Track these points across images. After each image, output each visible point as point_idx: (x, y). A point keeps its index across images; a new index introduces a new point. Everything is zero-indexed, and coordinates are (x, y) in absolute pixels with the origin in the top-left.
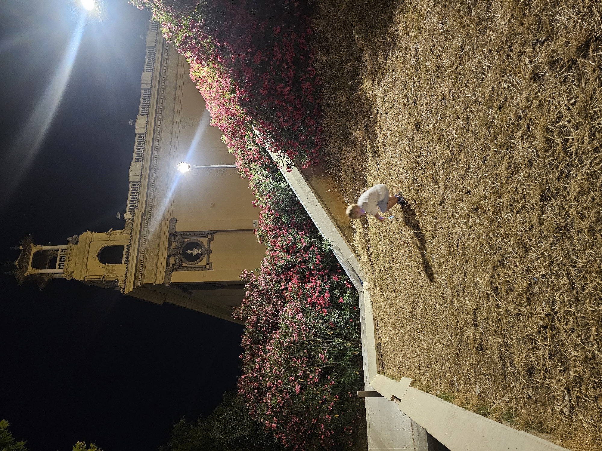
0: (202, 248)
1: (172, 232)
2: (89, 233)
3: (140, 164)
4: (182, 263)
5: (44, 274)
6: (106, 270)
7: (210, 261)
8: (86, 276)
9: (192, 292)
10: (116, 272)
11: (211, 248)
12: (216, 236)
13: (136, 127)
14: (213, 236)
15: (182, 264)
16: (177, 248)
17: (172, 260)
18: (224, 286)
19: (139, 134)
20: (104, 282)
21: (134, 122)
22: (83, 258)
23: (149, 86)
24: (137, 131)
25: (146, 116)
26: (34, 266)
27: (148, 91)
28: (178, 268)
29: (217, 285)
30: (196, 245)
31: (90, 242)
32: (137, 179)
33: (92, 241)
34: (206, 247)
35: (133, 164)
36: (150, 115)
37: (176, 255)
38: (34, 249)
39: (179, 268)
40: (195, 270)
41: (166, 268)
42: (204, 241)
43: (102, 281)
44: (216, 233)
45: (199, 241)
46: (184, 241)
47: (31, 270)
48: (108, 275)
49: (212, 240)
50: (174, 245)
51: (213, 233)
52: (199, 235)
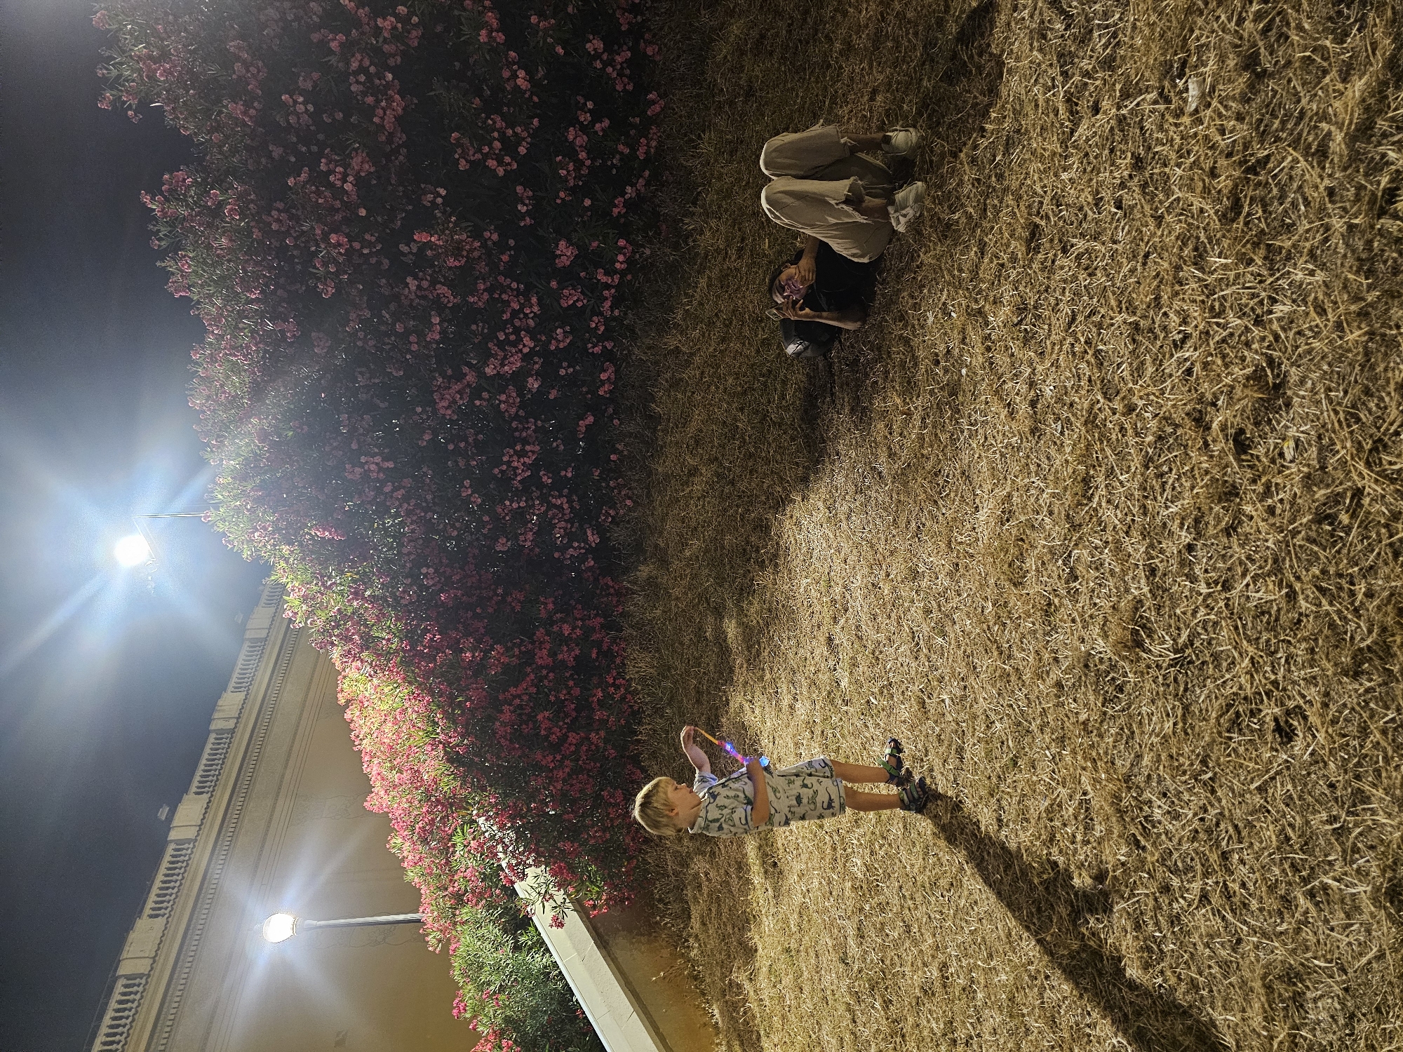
3: (161, 921)
13: (175, 823)
19: (178, 842)
21: (173, 812)
23: (231, 724)
24: (173, 835)
25: (205, 797)
27: (226, 735)
32: (143, 967)
35: (142, 924)
36: (217, 794)
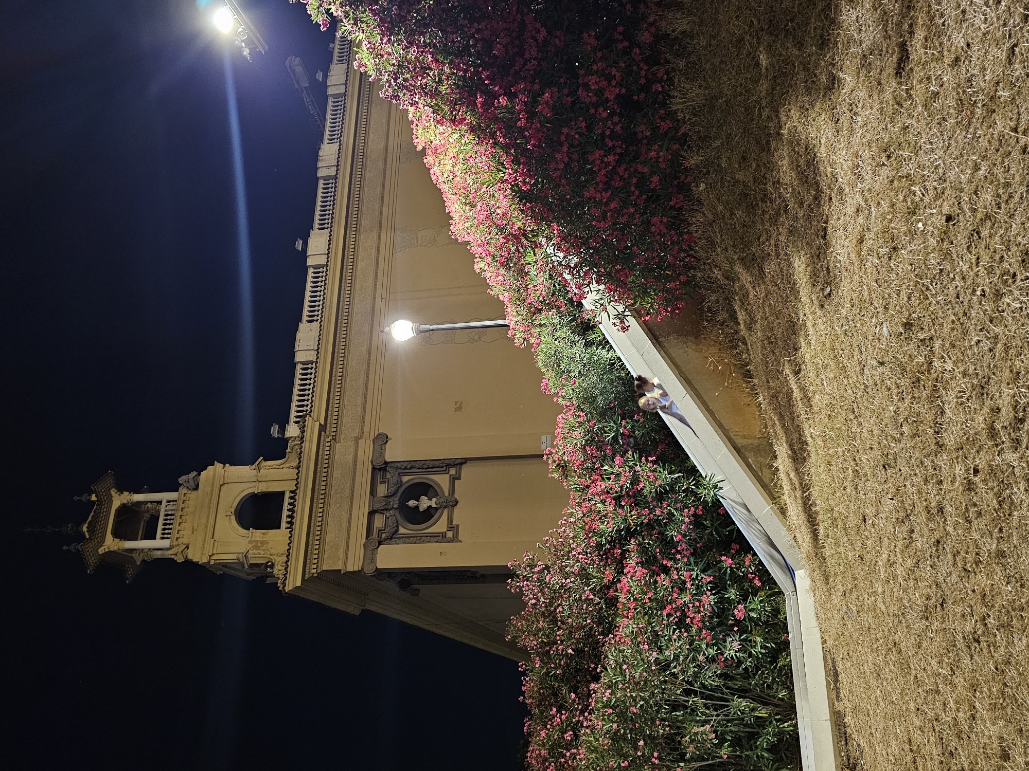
0: (437, 495)
1: (379, 463)
2: (218, 466)
3: (316, 325)
4: (397, 526)
5: (135, 549)
6: (250, 542)
7: (455, 523)
8: (213, 555)
9: (419, 590)
10: (269, 546)
11: (456, 496)
12: (466, 470)
13: (309, 253)
14: (460, 469)
15: (397, 530)
16: (387, 497)
17: (379, 521)
18: (483, 576)
19: (315, 267)
20: (246, 567)
22: (208, 517)
23: (332, 172)
24: (310, 262)
25: (327, 231)
26: (117, 534)
27: (331, 181)
28: (391, 538)
29: (469, 574)
30: (426, 489)
31: (221, 486)
32: (312, 356)
33: (224, 484)
34: (447, 494)
35: (303, 327)
36: (335, 229)
37: (387, 510)
38: (118, 500)
39: (393, 537)
40: (424, 542)
41: (367, 538)
42: (442, 480)
43: (243, 564)
44: (465, 463)
45: (431, 480)
46: (401, 481)
47: (111, 543)
48: (254, 551)
49: (459, 478)
50: (382, 490)
51: (461, 463)
52: (432, 468)
